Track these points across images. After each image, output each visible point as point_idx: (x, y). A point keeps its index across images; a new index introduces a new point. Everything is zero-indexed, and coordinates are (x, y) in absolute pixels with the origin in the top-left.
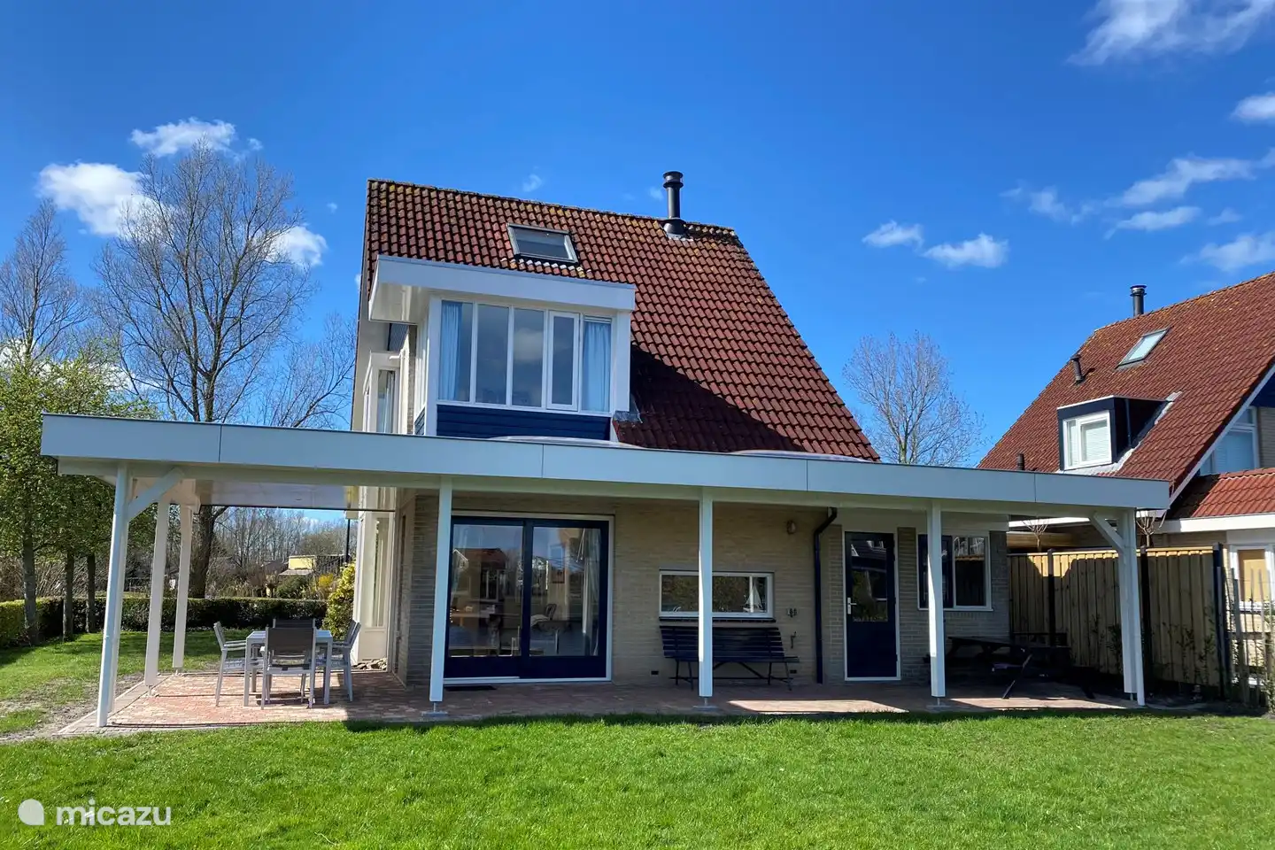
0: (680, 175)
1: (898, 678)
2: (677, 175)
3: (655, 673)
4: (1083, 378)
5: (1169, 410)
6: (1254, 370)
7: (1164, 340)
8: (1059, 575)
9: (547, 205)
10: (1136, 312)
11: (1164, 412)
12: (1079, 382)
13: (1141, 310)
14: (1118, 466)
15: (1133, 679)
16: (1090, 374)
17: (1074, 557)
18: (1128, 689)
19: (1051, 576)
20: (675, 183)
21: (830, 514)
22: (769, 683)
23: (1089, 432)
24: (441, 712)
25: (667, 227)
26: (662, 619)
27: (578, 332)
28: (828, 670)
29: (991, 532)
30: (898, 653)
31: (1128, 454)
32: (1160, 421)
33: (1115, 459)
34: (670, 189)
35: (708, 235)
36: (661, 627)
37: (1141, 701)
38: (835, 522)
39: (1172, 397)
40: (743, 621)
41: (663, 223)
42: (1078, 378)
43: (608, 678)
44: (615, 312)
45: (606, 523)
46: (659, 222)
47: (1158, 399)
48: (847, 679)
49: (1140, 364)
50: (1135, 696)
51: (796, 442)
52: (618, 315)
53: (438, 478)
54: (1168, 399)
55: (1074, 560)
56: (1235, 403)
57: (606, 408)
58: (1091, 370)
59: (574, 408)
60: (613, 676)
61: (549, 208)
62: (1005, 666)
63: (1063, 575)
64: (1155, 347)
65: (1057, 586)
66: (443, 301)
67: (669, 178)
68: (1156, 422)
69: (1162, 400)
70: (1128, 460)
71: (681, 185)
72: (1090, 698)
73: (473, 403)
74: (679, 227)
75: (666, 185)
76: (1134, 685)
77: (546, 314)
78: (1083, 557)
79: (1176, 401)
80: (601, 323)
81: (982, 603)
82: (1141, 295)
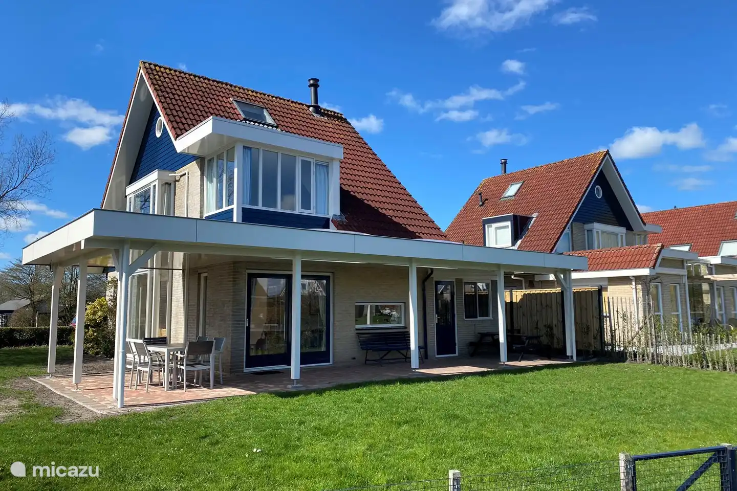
0: (318, 80)
1: (457, 354)
2: (316, 80)
3: (354, 358)
4: (483, 203)
5: (535, 222)
6: (573, 204)
7: (523, 186)
8: (516, 301)
9: (247, 89)
10: (503, 172)
11: (532, 222)
12: (481, 205)
13: (505, 172)
14: (515, 248)
15: (571, 349)
16: (486, 202)
17: (525, 292)
18: (569, 354)
19: (511, 302)
20: (315, 85)
21: (430, 272)
22: (406, 361)
23: (498, 231)
24: (299, 385)
25: (311, 109)
26: (357, 329)
27: (313, 168)
28: (429, 353)
29: (491, 280)
30: (457, 342)
31: (519, 242)
32: (531, 227)
33: (513, 244)
34: (312, 88)
35: (331, 116)
36: (357, 333)
37: (575, 359)
38: (432, 276)
39: (535, 215)
40: (391, 329)
41: (309, 107)
42: (481, 203)
43: (331, 363)
44: (332, 159)
45: (329, 276)
46: (306, 105)
47: (528, 216)
48: (437, 356)
49: (513, 198)
50: (572, 357)
51: (417, 234)
52: (334, 161)
53: (293, 252)
54: (532, 216)
55: (524, 294)
56: (566, 220)
57: (326, 212)
58: (487, 200)
59: (311, 212)
60: (333, 363)
61: (248, 91)
62: (520, 346)
63: (518, 301)
64: (519, 189)
65: (515, 306)
66: (244, 146)
67: (312, 82)
68: (530, 227)
69: (529, 216)
70: (520, 245)
71: (319, 86)
72: (549, 359)
73: (260, 207)
74: (317, 109)
75: (310, 86)
76: (572, 352)
77: (297, 158)
78: (529, 292)
79: (537, 217)
80: (325, 165)
81: (487, 315)
82: (505, 163)
